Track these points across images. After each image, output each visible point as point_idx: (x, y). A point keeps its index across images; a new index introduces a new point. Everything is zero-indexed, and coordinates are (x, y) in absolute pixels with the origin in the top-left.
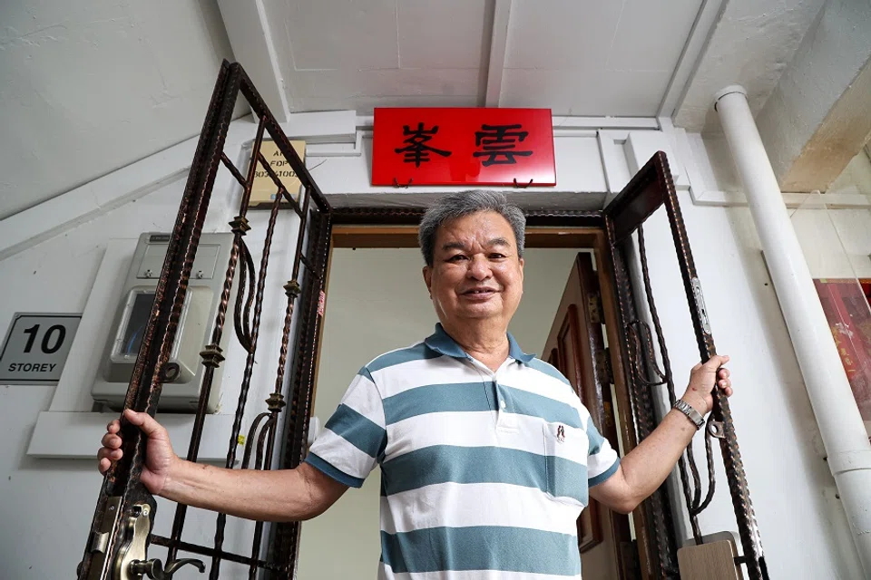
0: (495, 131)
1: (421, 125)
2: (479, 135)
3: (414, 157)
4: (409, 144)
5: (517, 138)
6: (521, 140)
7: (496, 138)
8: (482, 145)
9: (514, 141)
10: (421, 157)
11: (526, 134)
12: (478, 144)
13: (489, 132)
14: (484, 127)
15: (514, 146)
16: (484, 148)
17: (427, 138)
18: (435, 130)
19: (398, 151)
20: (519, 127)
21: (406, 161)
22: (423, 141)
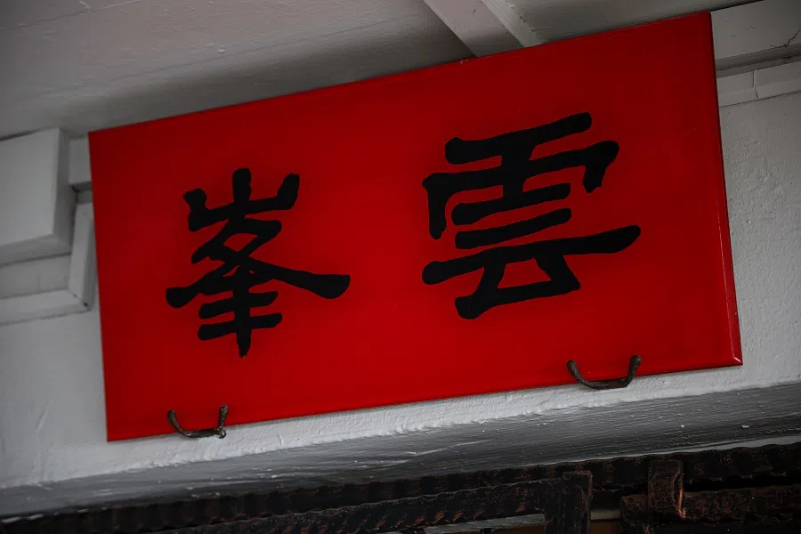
0: (495, 162)
1: (242, 179)
2: (438, 188)
3: (229, 317)
4: (210, 265)
5: (574, 175)
6: (592, 182)
7: (496, 192)
8: (452, 230)
9: (562, 191)
10: (256, 312)
11: (608, 151)
12: (436, 229)
13: (471, 167)
14: (456, 150)
15: (564, 215)
16: (462, 241)
17: (269, 231)
18: (289, 191)
19: (177, 297)
20: (580, 122)
21: (206, 333)
22: (255, 244)
